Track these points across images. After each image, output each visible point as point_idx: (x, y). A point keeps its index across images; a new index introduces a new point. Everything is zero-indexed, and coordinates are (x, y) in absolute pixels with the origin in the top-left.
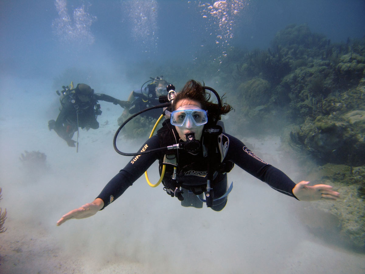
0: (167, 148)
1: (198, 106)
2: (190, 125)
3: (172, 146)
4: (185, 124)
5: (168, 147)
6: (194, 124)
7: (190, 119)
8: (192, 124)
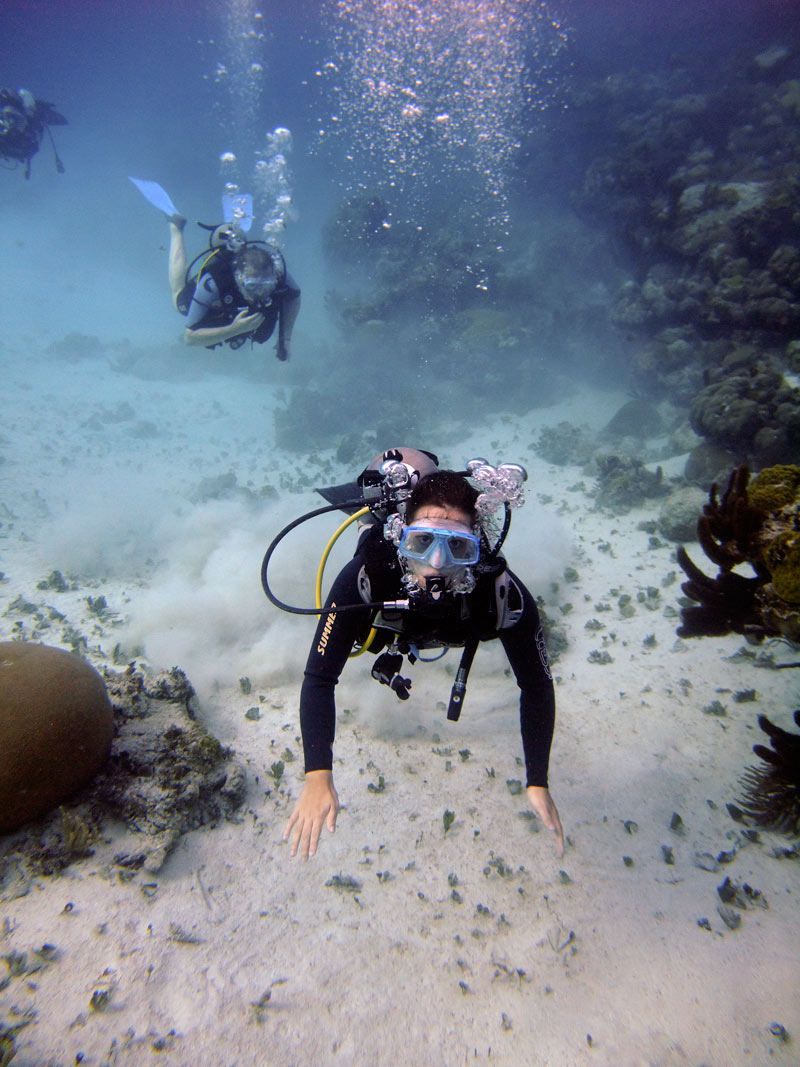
0: (383, 606)
1: (464, 524)
2: (439, 562)
3: (393, 603)
4: (429, 556)
5: (385, 603)
6: (447, 561)
7: (443, 550)
8: (443, 559)
